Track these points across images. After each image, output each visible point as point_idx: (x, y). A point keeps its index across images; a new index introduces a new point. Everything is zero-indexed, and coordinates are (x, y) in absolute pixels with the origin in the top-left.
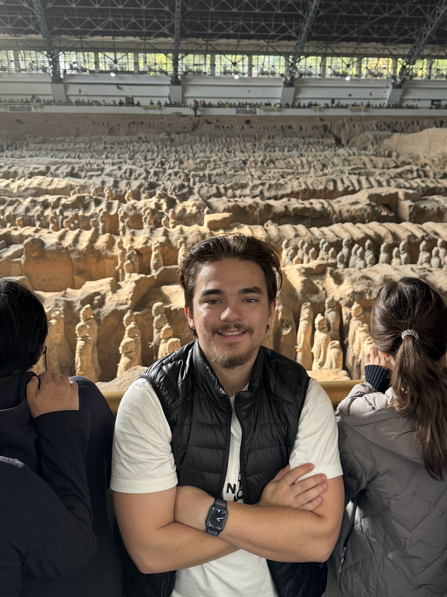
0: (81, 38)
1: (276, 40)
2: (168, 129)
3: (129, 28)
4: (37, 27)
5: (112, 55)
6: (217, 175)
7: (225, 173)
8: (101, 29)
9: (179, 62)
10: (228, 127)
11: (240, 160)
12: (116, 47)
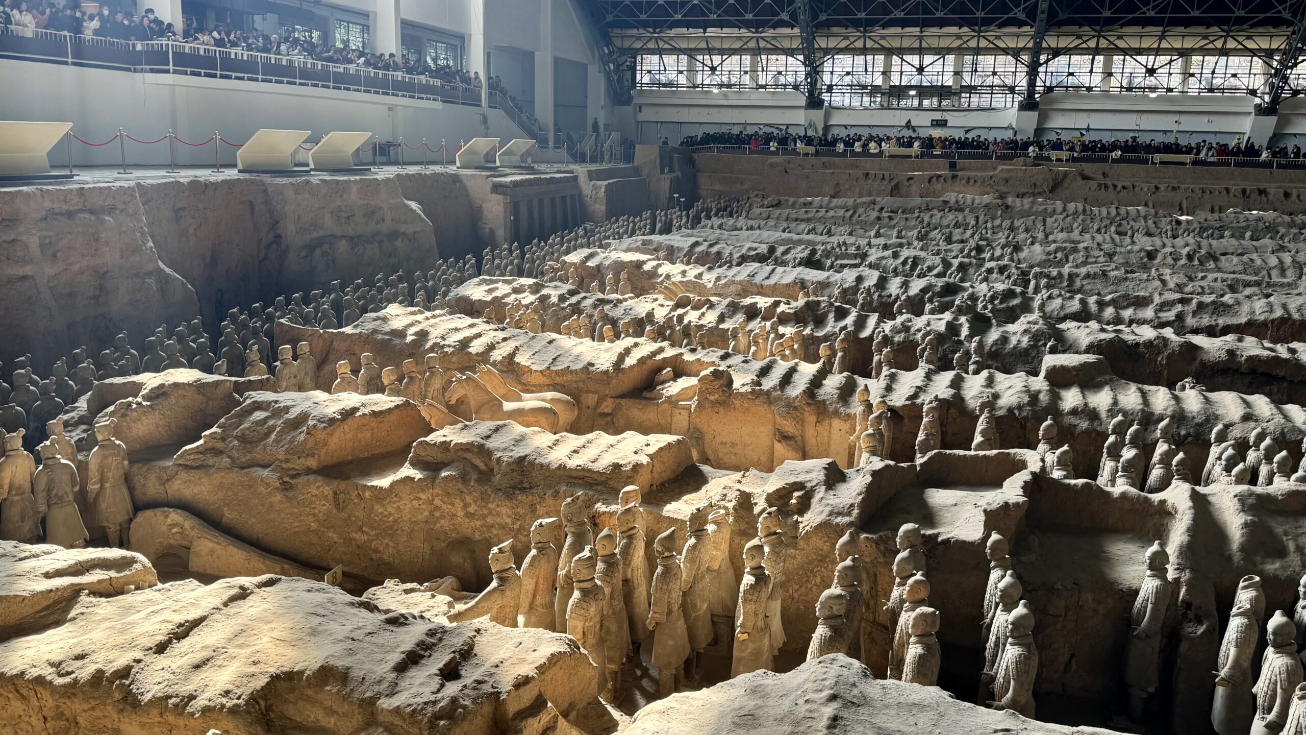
0: (866, 31)
1: (1245, 27)
2: (1003, 189)
3: (952, 11)
4: (794, 16)
5: (915, 60)
6: (1088, 276)
7: (1104, 274)
8: (902, 15)
9: (1042, 69)
10: (1124, 188)
11: (1140, 250)
12: (924, 45)
